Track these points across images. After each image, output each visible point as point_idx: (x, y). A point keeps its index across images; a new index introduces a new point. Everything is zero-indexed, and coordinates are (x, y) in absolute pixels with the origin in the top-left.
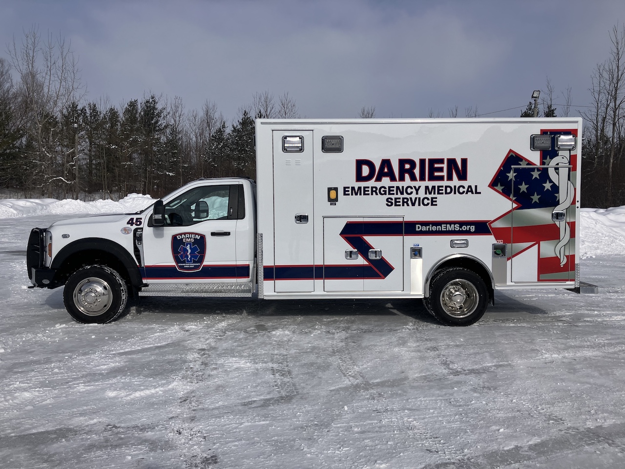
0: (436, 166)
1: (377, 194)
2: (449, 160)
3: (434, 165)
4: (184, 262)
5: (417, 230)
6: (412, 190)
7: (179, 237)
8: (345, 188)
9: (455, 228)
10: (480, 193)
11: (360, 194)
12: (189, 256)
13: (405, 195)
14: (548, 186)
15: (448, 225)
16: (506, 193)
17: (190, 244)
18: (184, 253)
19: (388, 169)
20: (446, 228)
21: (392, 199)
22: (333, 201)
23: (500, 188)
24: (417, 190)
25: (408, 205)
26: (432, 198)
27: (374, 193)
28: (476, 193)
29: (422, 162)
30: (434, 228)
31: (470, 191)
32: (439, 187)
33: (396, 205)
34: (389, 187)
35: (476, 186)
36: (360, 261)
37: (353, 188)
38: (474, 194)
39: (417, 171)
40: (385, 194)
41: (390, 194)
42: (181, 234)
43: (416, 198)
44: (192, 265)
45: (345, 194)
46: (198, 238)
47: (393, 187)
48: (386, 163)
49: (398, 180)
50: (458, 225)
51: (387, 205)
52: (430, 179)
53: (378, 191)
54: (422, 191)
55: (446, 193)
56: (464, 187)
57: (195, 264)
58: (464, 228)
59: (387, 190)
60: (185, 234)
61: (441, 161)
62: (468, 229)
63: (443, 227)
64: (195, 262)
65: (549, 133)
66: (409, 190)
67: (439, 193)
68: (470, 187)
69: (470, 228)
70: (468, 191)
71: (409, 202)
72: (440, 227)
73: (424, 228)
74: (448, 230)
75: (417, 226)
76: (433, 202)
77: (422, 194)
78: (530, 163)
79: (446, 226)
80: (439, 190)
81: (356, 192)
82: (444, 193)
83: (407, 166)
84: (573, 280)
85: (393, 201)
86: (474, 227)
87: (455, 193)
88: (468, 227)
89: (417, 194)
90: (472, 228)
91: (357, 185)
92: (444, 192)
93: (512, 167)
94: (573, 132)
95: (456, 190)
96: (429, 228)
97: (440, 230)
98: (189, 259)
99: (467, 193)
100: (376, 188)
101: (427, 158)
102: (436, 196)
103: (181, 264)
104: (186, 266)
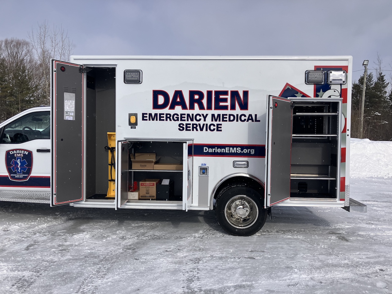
0: (221, 97)
1: (170, 120)
2: (232, 92)
3: (219, 97)
4: (15, 173)
5: (205, 151)
6: (200, 118)
7: (11, 153)
8: (143, 114)
9: (237, 150)
10: (259, 121)
11: (157, 120)
12: (20, 169)
13: (195, 122)
15: (231, 149)
17: (20, 159)
18: (15, 166)
19: (180, 99)
20: (230, 151)
21: (183, 125)
22: (133, 125)
24: (205, 118)
25: (197, 130)
26: (218, 125)
27: (168, 119)
28: (256, 121)
29: (209, 93)
30: (219, 150)
31: (250, 119)
32: (223, 115)
33: (187, 130)
34: (181, 115)
35: (256, 115)
37: (150, 115)
38: (254, 123)
39: (205, 101)
40: (178, 120)
41: (181, 120)
42: (13, 150)
43: (204, 125)
44: (22, 176)
45: (143, 119)
46: (27, 154)
47: (185, 114)
48: (178, 94)
49: (188, 109)
50: (240, 149)
51: (180, 129)
52: (216, 109)
53: (171, 118)
54: (209, 118)
55: (230, 120)
56: (245, 116)
57: (24, 175)
58: (245, 151)
59: (180, 117)
60: (16, 150)
61: (226, 93)
62: (248, 152)
63: (227, 150)
64: (23, 173)
65: (322, 69)
66: (198, 118)
67: (223, 121)
68: (250, 115)
69: (250, 151)
70: (248, 119)
71: (198, 128)
72: (224, 149)
73: (210, 150)
74: (231, 152)
75: (205, 148)
76: (219, 128)
77: (209, 121)
78: (304, 95)
79: (230, 149)
80: (224, 118)
81: (152, 117)
82: (228, 121)
83: (196, 97)
84: (343, 200)
85: (185, 127)
86: (253, 150)
87: (237, 121)
88: (249, 150)
89: (205, 120)
90: (252, 151)
91: (153, 112)
92: (228, 119)
94: (344, 69)
95: (238, 118)
96: (215, 150)
97: (224, 152)
98: (19, 170)
99: (248, 121)
100: (170, 115)
101: (213, 90)
102: (221, 122)
103: (13, 175)
104: (17, 177)
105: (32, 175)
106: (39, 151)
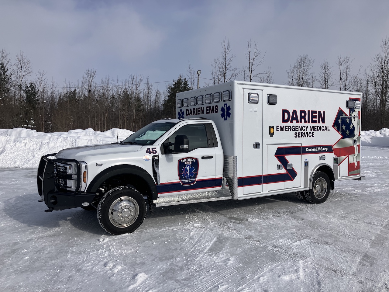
0: (314, 115)
1: (291, 130)
2: (319, 112)
4: (185, 179)
5: (306, 151)
7: (183, 161)
8: (277, 126)
9: (320, 149)
10: (329, 130)
12: (188, 174)
13: (302, 131)
14: (351, 126)
15: (318, 148)
16: (338, 130)
17: (189, 166)
18: (185, 172)
19: (295, 116)
21: (297, 133)
22: (272, 134)
23: (336, 127)
24: (307, 128)
25: (303, 137)
26: (313, 133)
29: (309, 111)
30: (313, 150)
32: (315, 126)
33: (299, 137)
34: (296, 126)
35: (328, 127)
36: (283, 171)
37: (281, 126)
39: (307, 117)
40: (294, 130)
41: (296, 130)
42: (183, 159)
43: (306, 133)
44: (190, 180)
45: (277, 130)
46: (194, 161)
47: (298, 126)
48: (295, 112)
49: (299, 122)
50: (322, 148)
51: (295, 137)
52: (312, 122)
53: (291, 129)
54: (309, 128)
55: (318, 130)
56: (324, 127)
57: (192, 180)
59: (295, 128)
60: (186, 158)
61: (316, 112)
62: (325, 150)
63: (316, 149)
64: (191, 178)
66: (304, 128)
67: (315, 130)
68: (326, 126)
70: (325, 129)
71: (304, 135)
74: (318, 150)
75: (307, 148)
76: (313, 135)
77: (309, 130)
78: (346, 115)
80: (315, 128)
81: (282, 129)
83: (303, 114)
84: (359, 174)
85: (297, 135)
87: (321, 130)
88: (325, 148)
89: (307, 130)
90: (327, 149)
92: (317, 129)
93: (340, 116)
94: (359, 100)
95: (321, 128)
96: (311, 150)
98: (188, 176)
100: (290, 126)
101: (311, 110)
102: (314, 131)
103: (183, 181)
104: (187, 182)
105: (198, 178)
106: (203, 158)
